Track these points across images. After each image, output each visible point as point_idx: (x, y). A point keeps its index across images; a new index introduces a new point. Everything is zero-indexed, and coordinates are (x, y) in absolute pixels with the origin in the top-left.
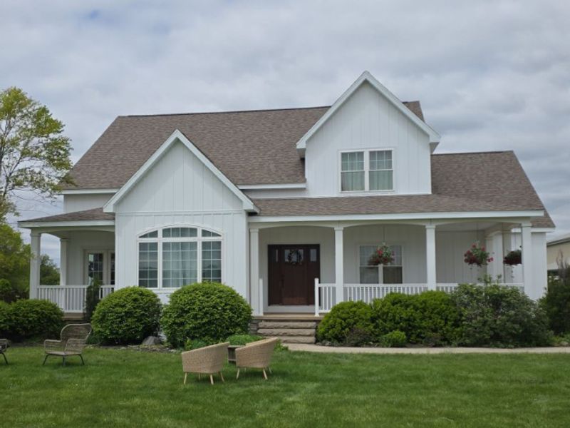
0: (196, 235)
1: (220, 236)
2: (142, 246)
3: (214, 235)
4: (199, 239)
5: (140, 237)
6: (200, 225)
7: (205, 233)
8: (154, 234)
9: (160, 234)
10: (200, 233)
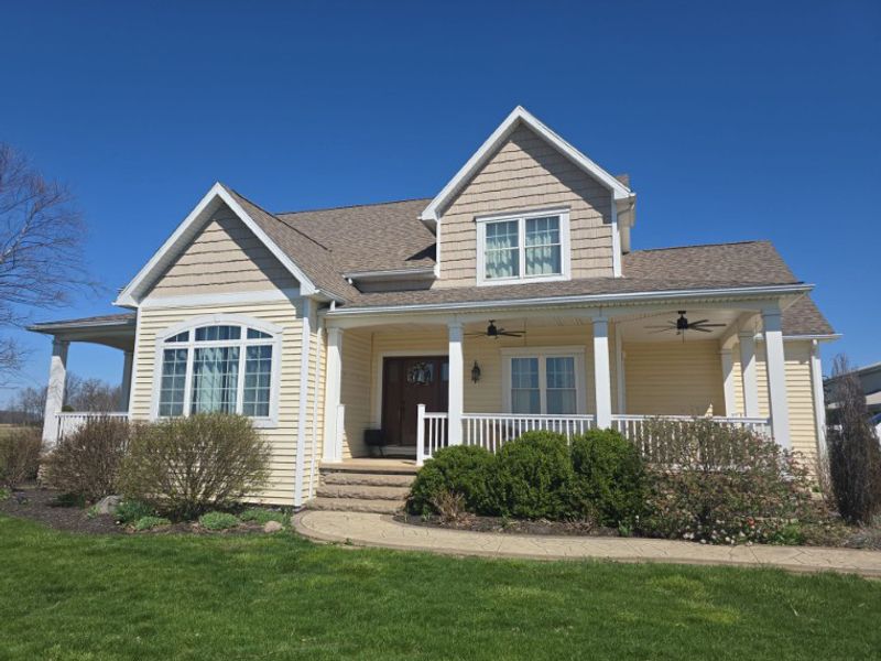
0: (238, 337)
1: (270, 337)
2: (168, 353)
3: (265, 335)
4: (244, 342)
5: (166, 341)
6: (245, 322)
7: (252, 333)
8: (184, 337)
9: (192, 335)
10: (244, 333)
